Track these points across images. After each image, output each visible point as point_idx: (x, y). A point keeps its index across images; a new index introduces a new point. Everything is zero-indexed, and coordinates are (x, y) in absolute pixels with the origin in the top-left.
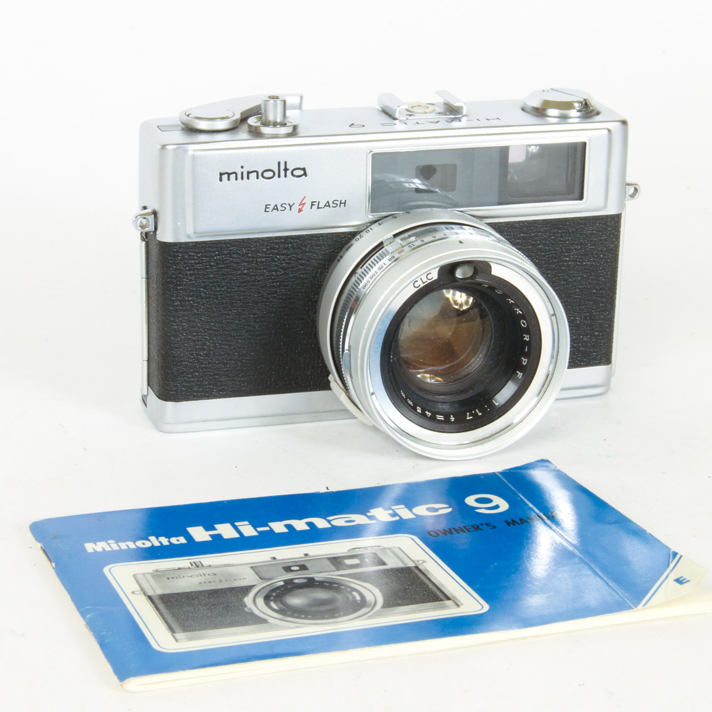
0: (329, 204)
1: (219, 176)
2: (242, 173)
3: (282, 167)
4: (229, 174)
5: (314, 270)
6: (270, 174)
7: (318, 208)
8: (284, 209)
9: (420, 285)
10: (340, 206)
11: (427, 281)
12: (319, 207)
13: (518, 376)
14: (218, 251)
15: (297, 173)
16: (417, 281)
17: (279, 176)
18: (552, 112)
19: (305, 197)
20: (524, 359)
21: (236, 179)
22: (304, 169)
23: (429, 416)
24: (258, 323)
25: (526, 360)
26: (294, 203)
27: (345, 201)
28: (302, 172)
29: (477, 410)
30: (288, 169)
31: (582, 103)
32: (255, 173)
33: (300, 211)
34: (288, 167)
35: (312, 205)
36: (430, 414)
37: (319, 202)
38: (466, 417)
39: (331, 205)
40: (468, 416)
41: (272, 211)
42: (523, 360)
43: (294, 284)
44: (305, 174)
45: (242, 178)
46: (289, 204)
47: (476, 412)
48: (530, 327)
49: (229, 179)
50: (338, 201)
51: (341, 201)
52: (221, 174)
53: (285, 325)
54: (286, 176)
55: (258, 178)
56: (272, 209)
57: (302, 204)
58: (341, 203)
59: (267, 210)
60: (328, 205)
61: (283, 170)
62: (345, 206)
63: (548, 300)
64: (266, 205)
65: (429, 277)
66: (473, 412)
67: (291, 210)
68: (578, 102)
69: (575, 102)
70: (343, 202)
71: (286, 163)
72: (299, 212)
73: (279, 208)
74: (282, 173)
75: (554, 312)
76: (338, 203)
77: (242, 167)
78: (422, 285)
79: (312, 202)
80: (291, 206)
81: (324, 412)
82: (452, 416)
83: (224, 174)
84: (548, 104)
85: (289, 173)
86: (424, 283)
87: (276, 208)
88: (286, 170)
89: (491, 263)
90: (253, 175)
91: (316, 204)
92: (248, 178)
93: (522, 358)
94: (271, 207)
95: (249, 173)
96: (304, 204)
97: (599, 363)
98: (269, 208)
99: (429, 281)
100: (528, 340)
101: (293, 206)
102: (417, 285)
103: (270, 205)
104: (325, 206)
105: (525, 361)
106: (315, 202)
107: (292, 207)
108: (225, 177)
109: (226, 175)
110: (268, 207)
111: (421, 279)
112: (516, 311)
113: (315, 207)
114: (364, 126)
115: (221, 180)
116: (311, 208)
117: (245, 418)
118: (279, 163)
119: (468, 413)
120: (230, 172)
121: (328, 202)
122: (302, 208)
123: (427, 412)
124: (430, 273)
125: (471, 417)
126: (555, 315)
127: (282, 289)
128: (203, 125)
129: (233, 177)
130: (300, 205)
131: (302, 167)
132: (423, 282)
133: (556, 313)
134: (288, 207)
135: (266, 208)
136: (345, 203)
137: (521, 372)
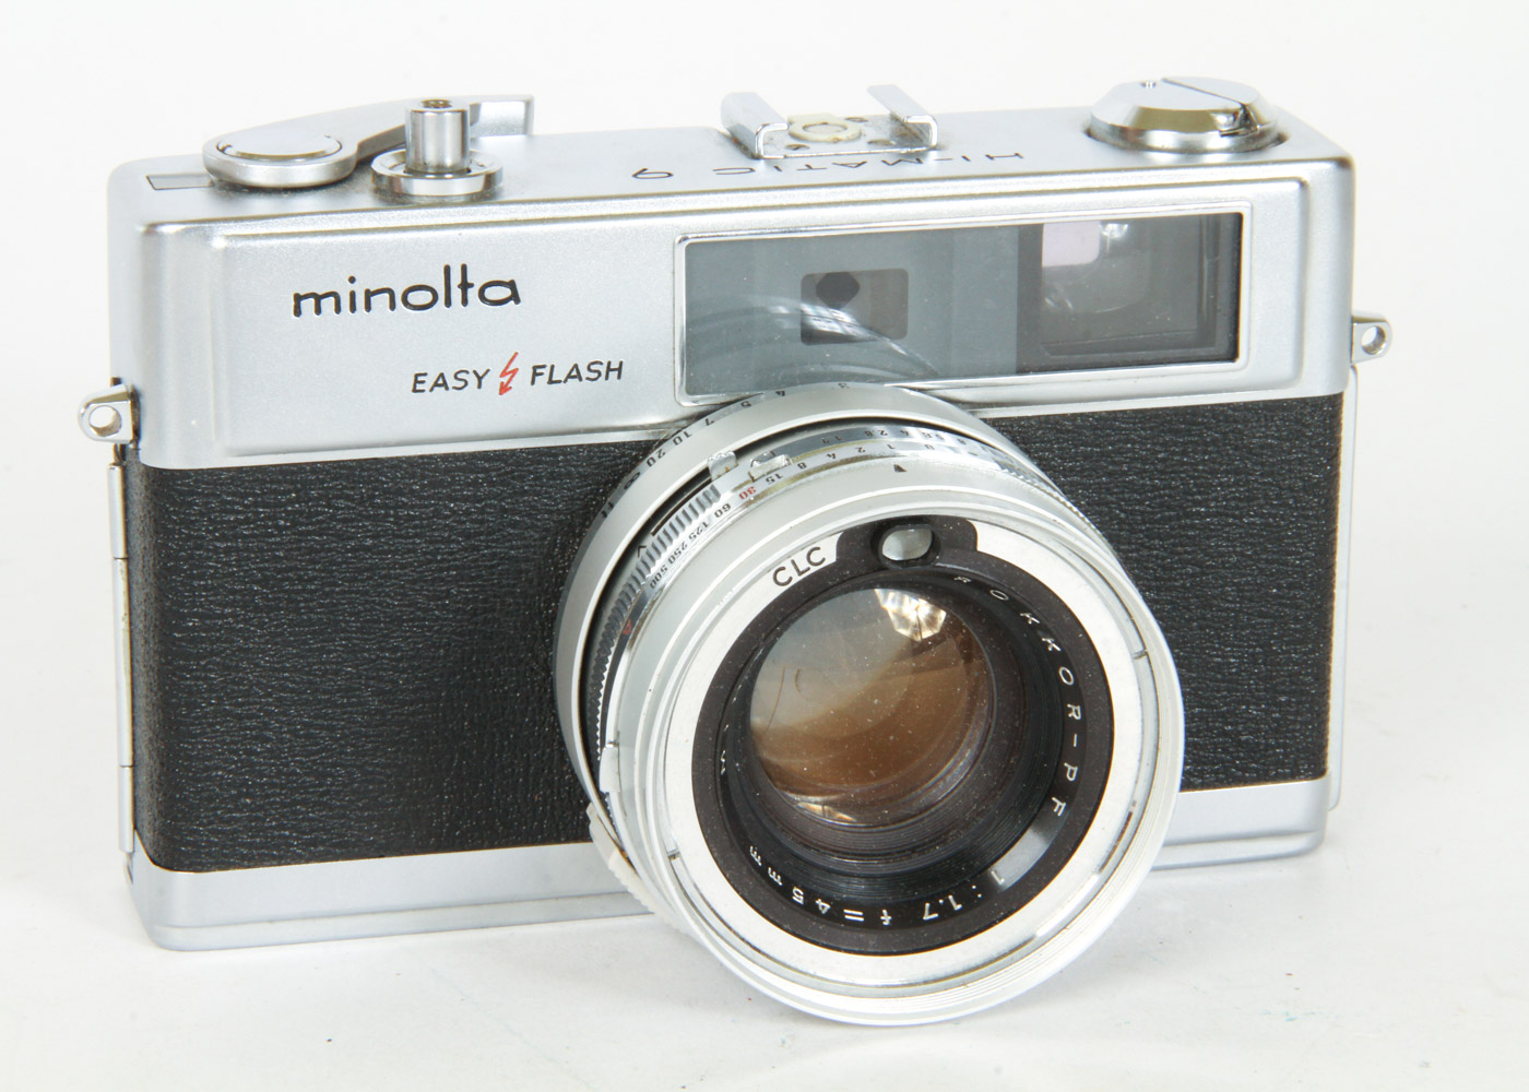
0: (578, 372)
1: (293, 303)
2: (353, 295)
3: (456, 279)
4: (318, 298)
5: (545, 538)
6: (426, 297)
7: (551, 382)
8: (462, 384)
9: (790, 579)
10: (607, 378)
11: (809, 569)
12: (554, 379)
13: (1055, 810)
14: (297, 492)
15: (494, 293)
16: (783, 569)
17: (448, 303)
18: (1161, 138)
19: (516, 354)
20: (1070, 768)
21: (338, 309)
22: (512, 285)
23: (824, 912)
24: (404, 671)
25: (1076, 769)
26: (488, 371)
27: (621, 363)
28: (507, 292)
29: (951, 897)
30: (472, 285)
31: (1235, 114)
32: (387, 295)
33: (504, 389)
34: (469, 281)
35: (535, 374)
36: (827, 906)
37: (552, 367)
38: (923, 914)
39: (585, 373)
40: (927, 911)
41: (432, 390)
42: (1066, 768)
43: (493, 574)
44: (515, 297)
45: (353, 308)
46: (475, 372)
47: (947, 901)
48: (1081, 686)
49: (318, 310)
50: (601, 363)
51: (609, 363)
52: (298, 298)
53: (474, 677)
54: (465, 302)
55: (393, 306)
56: (432, 384)
57: (509, 372)
58: (609, 369)
59: (419, 387)
60: (574, 373)
61: (458, 286)
62: (619, 377)
63: (1126, 616)
64: (417, 376)
65: (815, 557)
66: (941, 901)
67: (479, 386)
68: (1225, 112)
69: (1217, 112)
70: (615, 365)
71: (464, 268)
72: (501, 393)
73: (451, 382)
74: (456, 294)
75: (1145, 647)
76: (603, 369)
77: (352, 280)
78: (797, 579)
79: (535, 368)
80: (480, 379)
81: (579, 897)
82: (885, 912)
83: (307, 296)
84: (1150, 119)
85: (473, 293)
86: (800, 573)
87: (441, 382)
88: (465, 286)
89: (974, 523)
90: (381, 301)
91: (546, 371)
92: (368, 307)
93: (1066, 764)
94: (430, 381)
95: (369, 294)
96: (515, 372)
97: (1293, 776)
98: (423, 382)
99: (814, 569)
100: (1078, 718)
101: (486, 377)
102: (782, 577)
103: (425, 374)
104: (569, 376)
105: (1072, 772)
106: (544, 367)
107: (483, 381)
108: (307, 305)
109: (312, 300)
110: (420, 379)
111: (793, 562)
112: (1047, 644)
113: (542, 380)
114: (670, 175)
115: (298, 312)
116: (533, 382)
117: (374, 913)
118: (447, 270)
119: (927, 905)
120: (320, 293)
121: (576, 366)
122: (509, 382)
123: (819, 902)
124: (818, 549)
125: (936, 915)
126: (1147, 654)
127: (462, 586)
128: (259, 174)
129: (328, 304)
130: (503, 374)
131: (507, 280)
132: (798, 570)
133: (1148, 650)
134: (472, 380)
135: (416, 382)
136: (619, 370)
137: (1062, 801)
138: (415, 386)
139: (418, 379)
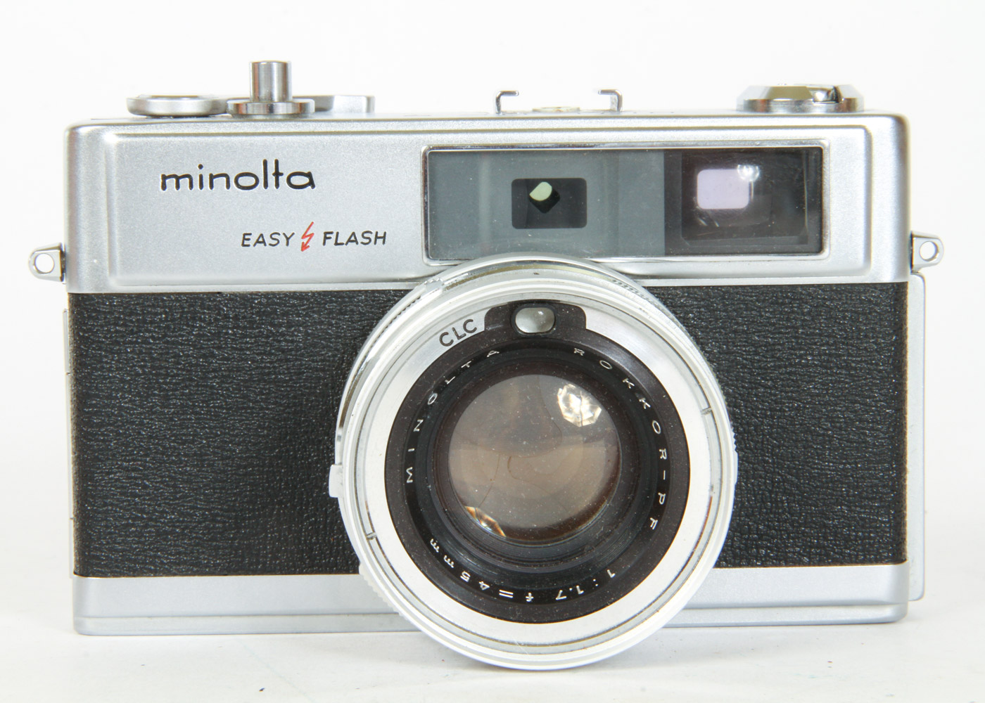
0: (355, 238)
1: (161, 181)
2: (201, 177)
3: (271, 169)
4: (178, 178)
5: (336, 356)
6: (251, 181)
7: (337, 244)
8: (275, 242)
9: (452, 342)
10: (375, 243)
11: (465, 335)
12: (338, 242)
13: (651, 527)
14: (165, 313)
15: (297, 180)
16: (447, 334)
17: (266, 185)
19: (313, 223)
21: (191, 186)
22: (309, 175)
23: (483, 589)
24: (238, 444)
25: (664, 496)
26: (293, 234)
27: (385, 233)
28: (306, 180)
29: (578, 587)
30: (282, 174)
31: (828, 92)
32: (225, 179)
33: (304, 247)
34: (280, 171)
35: (326, 238)
36: (487, 586)
37: (338, 233)
38: (556, 596)
39: (360, 239)
40: (559, 595)
41: (255, 245)
42: (659, 496)
43: (300, 379)
44: (311, 183)
45: (201, 186)
46: (284, 234)
47: (575, 590)
48: (665, 433)
49: (178, 186)
50: (371, 233)
51: (377, 233)
52: (165, 177)
53: (288, 451)
54: (277, 185)
55: (228, 186)
56: (255, 241)
57: (308, 236)
58: (377, 237)
59: (246, 243)
60: (352, 239)
61: (273, 174)
62: (384, 242)
63: (695, 382)
64: (245, 235)
65: (470, 327)
66: (571, 589)
67: (288, 244)
68: (822, 90)
70: (381, 234)
71: (277, 162)
72: (302, 250)
73: (268, 241)
74: (272, 179)
75: (709, 407)
76: (373, 237)
77: (201, 167)
78: (456, 342)
79: (326, 233)
80: (288, 239)
82: (530, 594)
83: (170, 177)
85: (283, 180)
86: (459, 337)
87: (261, 241)
88: (277, 174)
89: (583, 308)
90: (220, 182)
91: (334, 236)
92: (212, 186)
93: (658, 492)
94: (254, 238)
95: (212, 177)
96: (311, 235)
97: (878, 560)
98: (249, 239)
99: (469, 335)
100: (665, 458)
101: (292, 238)
102: (446, 340)
103: (250, 234)
104: (349, 241)
105: (662, 498)
106: (331, 233)
107: (290, 240)
108: (171, 183)
109: (174, 180)
110: (247, 237)
111: (454, 329)
112: (642, 403)
113: (331, 242)
115: (164, 187)
116: (324, 243)
117: (221, 616)
118: (265, 163)
119: (561, 591)
120: (179, 175)
121: (354, 234)
122: (308, 242)
123: (482, 583)
124: (472, 321)
125: (565, 597)
127: (279, 386)
129: (185, 182)
130: (304, 237)
131: (306, 172)
132: (457, 336)
133: (713, 408)
134: (282, 239)
135: (244, 239)
136: (384, 237)
137: (655, 519)
138: (243, 242)
139: (246, 237)
